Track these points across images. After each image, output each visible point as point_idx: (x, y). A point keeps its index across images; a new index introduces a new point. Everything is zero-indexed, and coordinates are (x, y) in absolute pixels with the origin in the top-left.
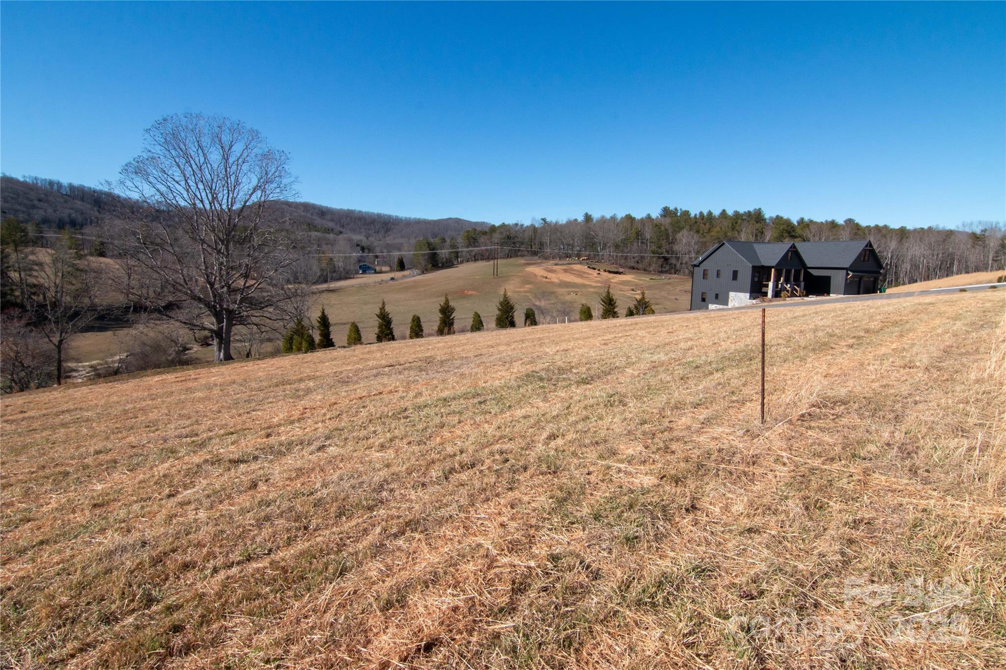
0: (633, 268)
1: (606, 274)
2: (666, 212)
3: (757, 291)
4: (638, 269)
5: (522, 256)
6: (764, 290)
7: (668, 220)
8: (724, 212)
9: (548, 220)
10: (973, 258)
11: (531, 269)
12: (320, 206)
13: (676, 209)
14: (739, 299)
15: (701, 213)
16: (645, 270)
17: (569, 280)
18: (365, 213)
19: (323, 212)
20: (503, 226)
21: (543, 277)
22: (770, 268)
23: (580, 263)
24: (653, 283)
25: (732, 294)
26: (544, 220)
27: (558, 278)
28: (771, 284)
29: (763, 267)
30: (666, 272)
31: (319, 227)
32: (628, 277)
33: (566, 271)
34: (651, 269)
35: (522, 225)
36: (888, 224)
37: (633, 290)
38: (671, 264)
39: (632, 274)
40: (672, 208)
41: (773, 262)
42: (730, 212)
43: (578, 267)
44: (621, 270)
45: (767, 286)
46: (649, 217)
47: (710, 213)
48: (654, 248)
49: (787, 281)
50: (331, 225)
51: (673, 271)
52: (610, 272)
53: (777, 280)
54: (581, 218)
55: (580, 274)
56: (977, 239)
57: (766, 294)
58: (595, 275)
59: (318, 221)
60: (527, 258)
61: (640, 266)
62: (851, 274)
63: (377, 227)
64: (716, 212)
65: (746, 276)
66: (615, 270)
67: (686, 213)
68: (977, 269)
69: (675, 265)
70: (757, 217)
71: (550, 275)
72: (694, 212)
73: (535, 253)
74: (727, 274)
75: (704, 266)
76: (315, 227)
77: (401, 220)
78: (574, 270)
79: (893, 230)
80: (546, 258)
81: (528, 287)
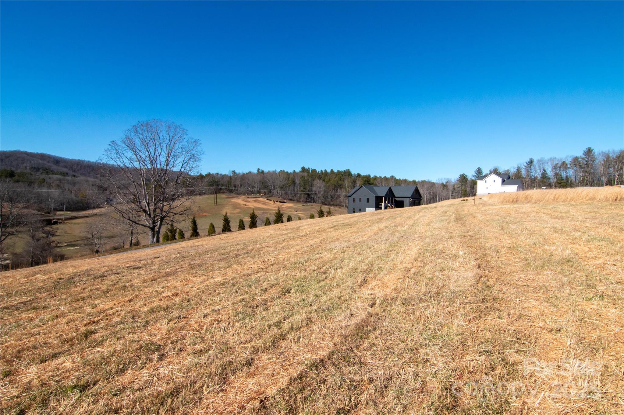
0: (291, 200)
1: (278, 203)
2: (304, 170)
3: (378, 207)
4: (293, 200)
5: (223, 193)
6: (380, 206)
7: (305, 174)
8: (332, 171)
9: (237, 172)
10: (444, 194)
11: (234, 200)
12: (55, 156)
13: (309, 168)
14: (370, 210)
15: (321, 171)
16: (298, 201)
17: (259, 207)
19: (57, 161)
20: (209, 175)
21: (244, 205)
22: (382, 197)
23: (262, 197)
24: (304, 207)
25: (367, 209)
26: (234, 172)
27: (253, 205)
28: (383, 204)
29: (379, 197)
30: (309, 202)
31: (56, 171)
32: (291, 205)
33: (255, 201)
34: (301, 200)
35: (221, 174)
36: (407, 179)
37: (296, 211)
38: (312, 197)
39: (291, 203)
40: (306, 168)
41: (384, 195)
42: (335, 171)
43: (261, 199)
44: (285, 201)
45: (381, 205)
46: (294, 172)
47: (326, 171)
48: (302, 188)
49: (389, 203)
50: (65, 170)
51: (312, 201)
52: (280, 202)
53: (385, 202)
54: (256, 172)
55: (264, 203)
56: (444, 186)
57: (381, 208)
58: (273, 204)
59: (54, 167)
60: (227, 194)
61: (295, 199)
62: (411, 199)
64: (329, 171)
65: (373, 201)
66: (282, 201)
67: (314, 171)
68: (445, 199)
69: (314, 198)
70: (348, 173)
71: (247, 204)
72: (318, 170)
73: (231, 191)
74: (364, 200)
75: (353, 197)
76: (52, 171)
78: (260, 201)
79: (410, 182)
80: (239, 194)
81: (238, 210)
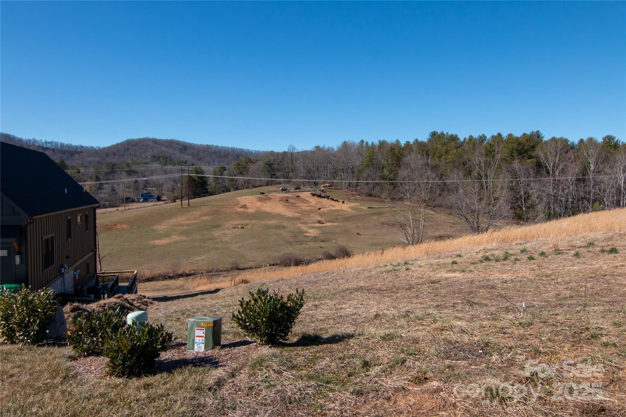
18: (221, 147)
50: (187, 158)
59: (177, 155)
63: (230, 159)
77: (251, 153)
